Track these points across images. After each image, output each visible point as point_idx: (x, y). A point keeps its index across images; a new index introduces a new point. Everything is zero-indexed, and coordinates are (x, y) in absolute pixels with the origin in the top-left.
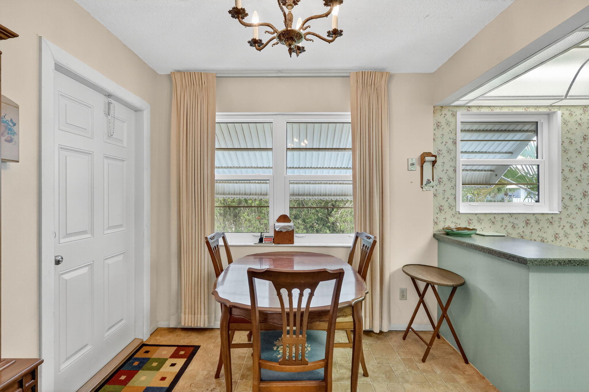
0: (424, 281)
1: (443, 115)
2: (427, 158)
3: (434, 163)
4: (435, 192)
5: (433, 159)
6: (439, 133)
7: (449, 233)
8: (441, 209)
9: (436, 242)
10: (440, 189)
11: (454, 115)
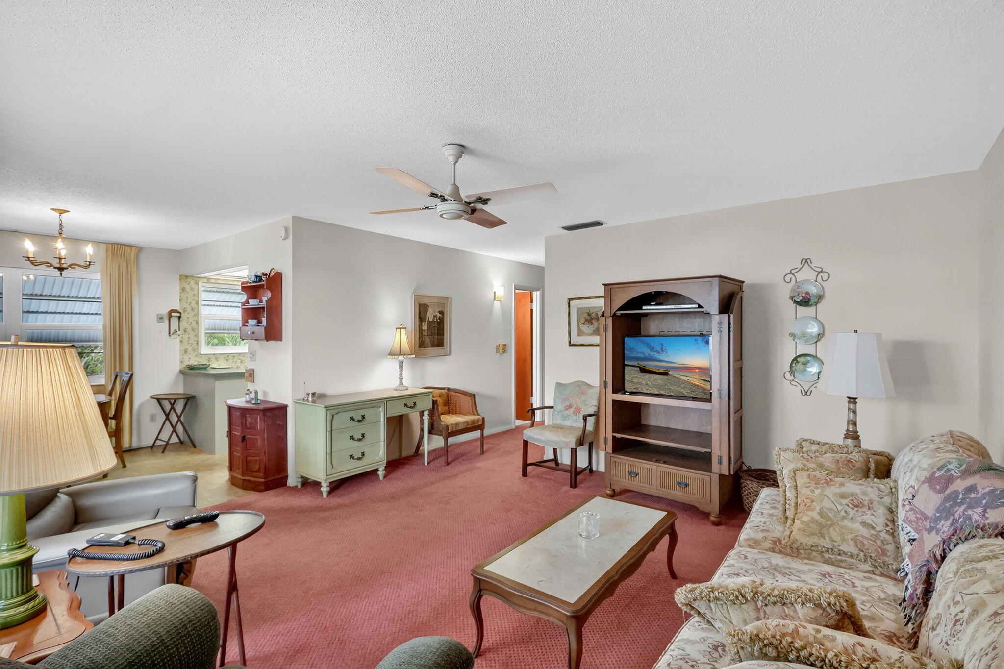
0: (173, 399)
1: (188, 283)
2: (173, 314)
3: (179, 317)
4: (182, 340)
5: (179, 314)
6: (184, 296)
7: (192, 368)
8: (186, 352)
9: (182, 377)
10: (186, 337)
11: (197, 283)
